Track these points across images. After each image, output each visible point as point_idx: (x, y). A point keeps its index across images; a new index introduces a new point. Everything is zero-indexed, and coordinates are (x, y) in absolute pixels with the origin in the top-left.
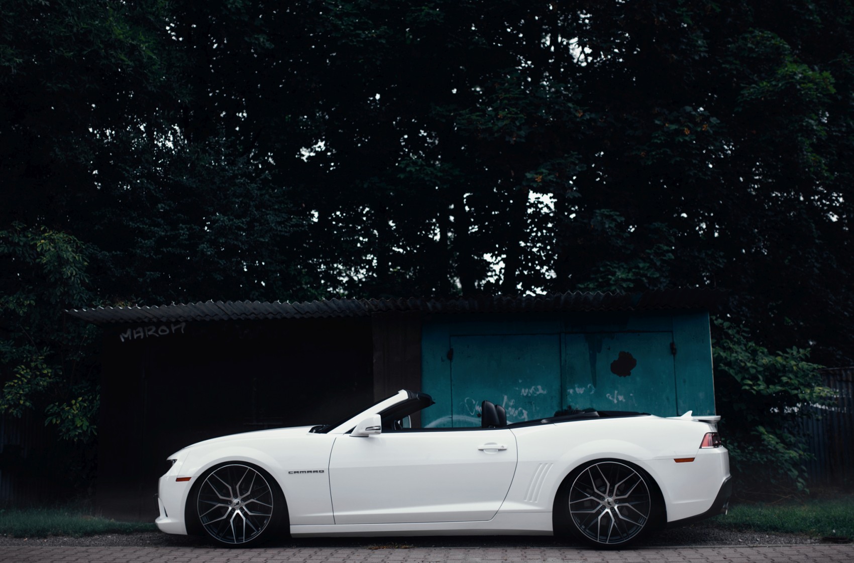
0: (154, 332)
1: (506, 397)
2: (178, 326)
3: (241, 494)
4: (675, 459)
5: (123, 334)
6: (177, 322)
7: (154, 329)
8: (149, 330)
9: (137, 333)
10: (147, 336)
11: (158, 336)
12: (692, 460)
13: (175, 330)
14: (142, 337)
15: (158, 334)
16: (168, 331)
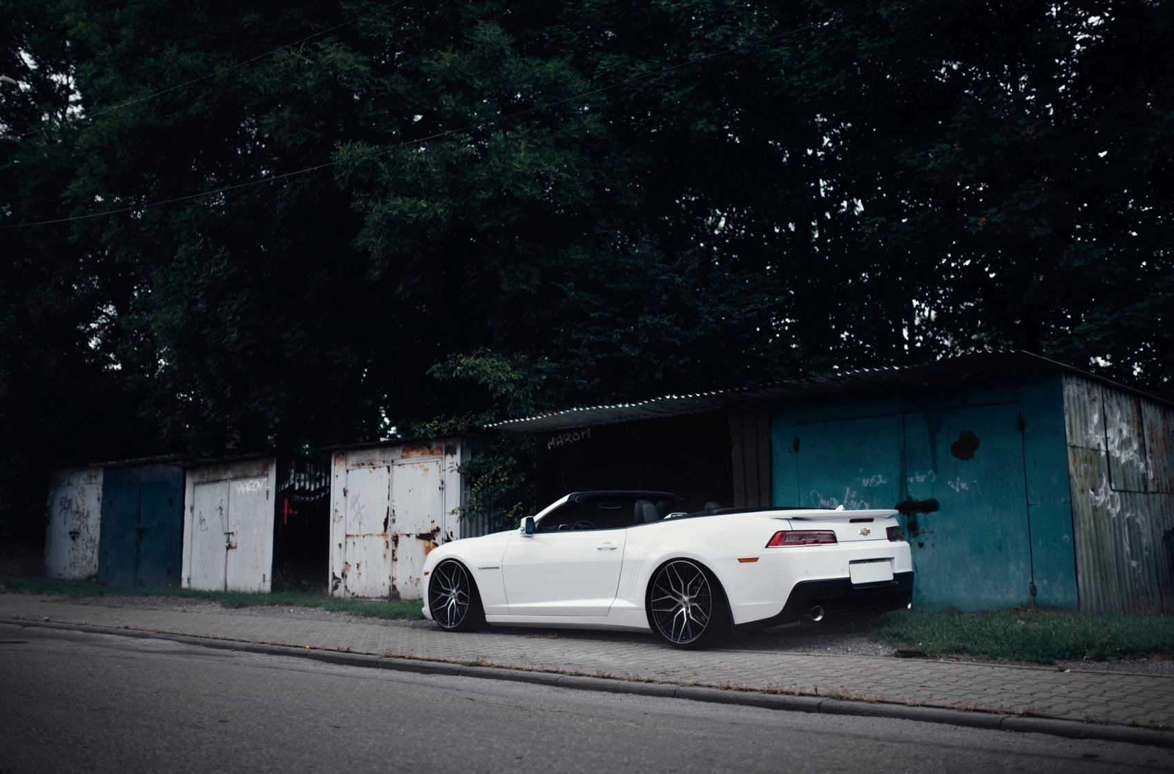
0: (570, 438)
1: (848, 489)
2: (586, 432)
4: (739, 560)
5: (548, 443)
6: (584, 429)
7: (570, 436)
8: (567, 437)
10: (566, 443)
12: (755, 560)
14: (563, 444)
15: (572, 439)
16: (579, 437)
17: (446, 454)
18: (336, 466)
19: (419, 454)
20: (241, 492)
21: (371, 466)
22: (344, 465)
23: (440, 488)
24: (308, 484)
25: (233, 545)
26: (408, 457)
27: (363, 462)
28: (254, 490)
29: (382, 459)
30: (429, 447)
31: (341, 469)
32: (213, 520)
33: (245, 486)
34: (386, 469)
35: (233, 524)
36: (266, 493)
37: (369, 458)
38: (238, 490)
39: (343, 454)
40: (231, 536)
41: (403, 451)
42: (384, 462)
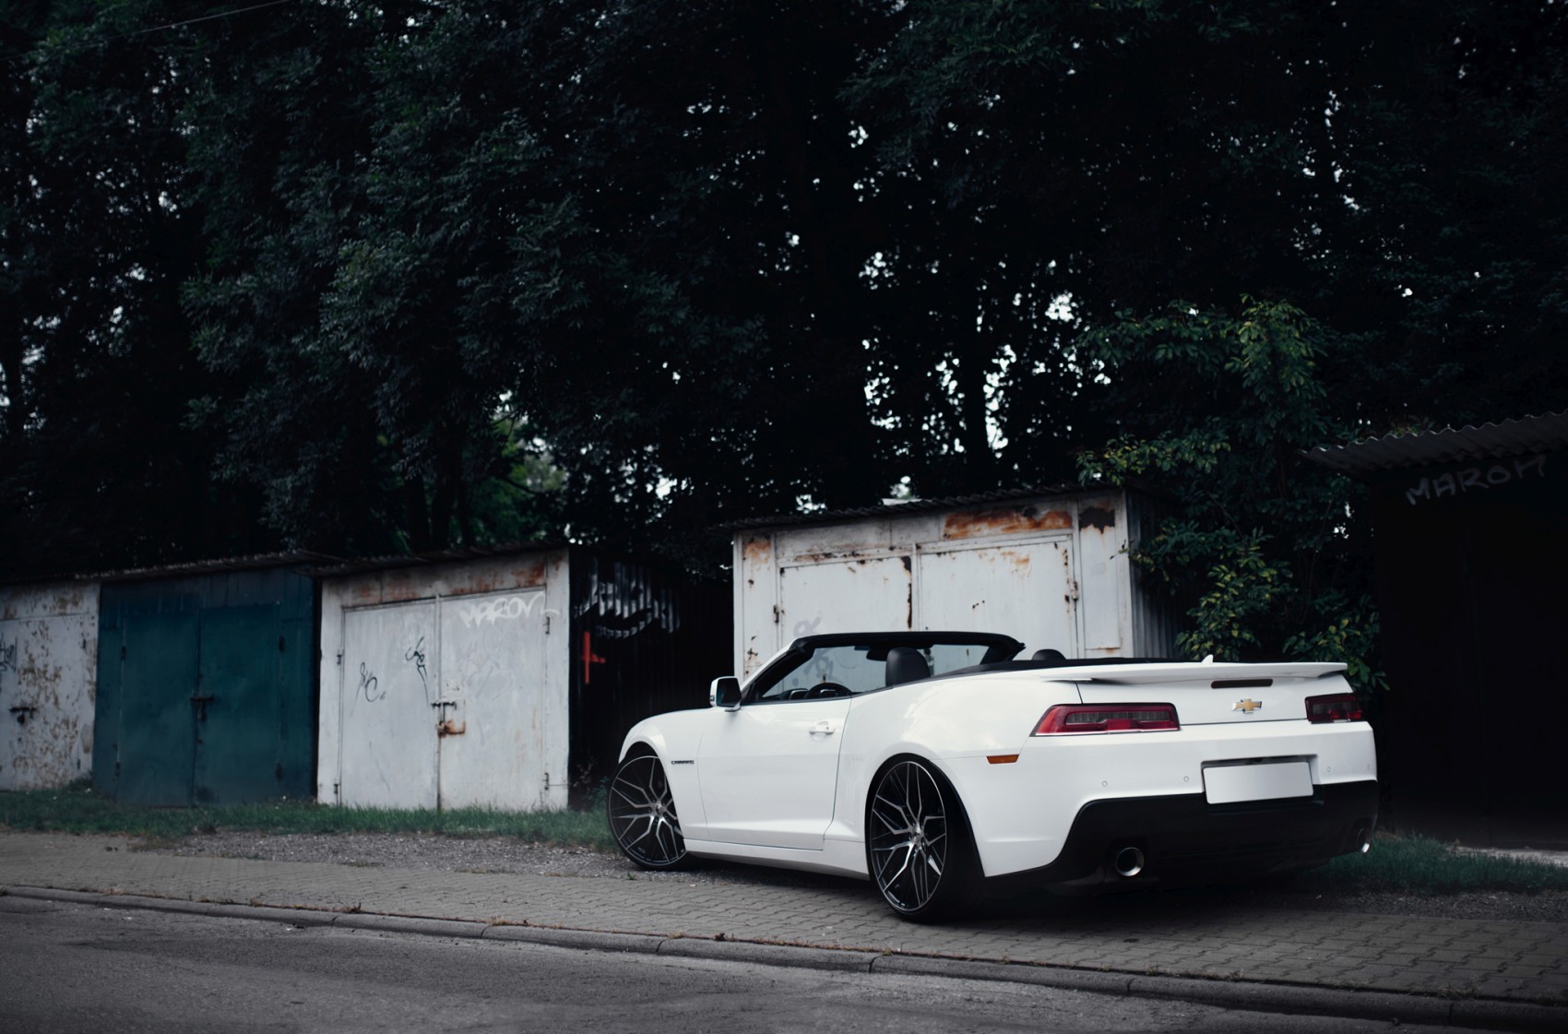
3: (659, 795)
5: (1412, 490)
7: (1477, 474)
8: (1467, 477)
9: (1441, 485)
10: (1464, 489)
11: (1487, 487)
14: (1453, 492)
17: (1082, 525)
18: (749, 561)
19: (998, 529)
20: (473, 621)
21: (852, 558)
22: (772, 559)
23: (1067, 598)
24: (618, 603)
25: (457, 726)
26: (964, 535)
27: (827, 551)
28: (510, 616)
29: (887, 543)
30: (1030, 513)
31: (764, 567)
32: (400, 680)
33: (484, 610)
34: (901, 564)
35: (452, 684)
36: (543, 621)
37: (845, 542)
38: (466, 618)
39: (768, 538)
40: (449, 709)
41: (949, 525)
42: (892, 548)
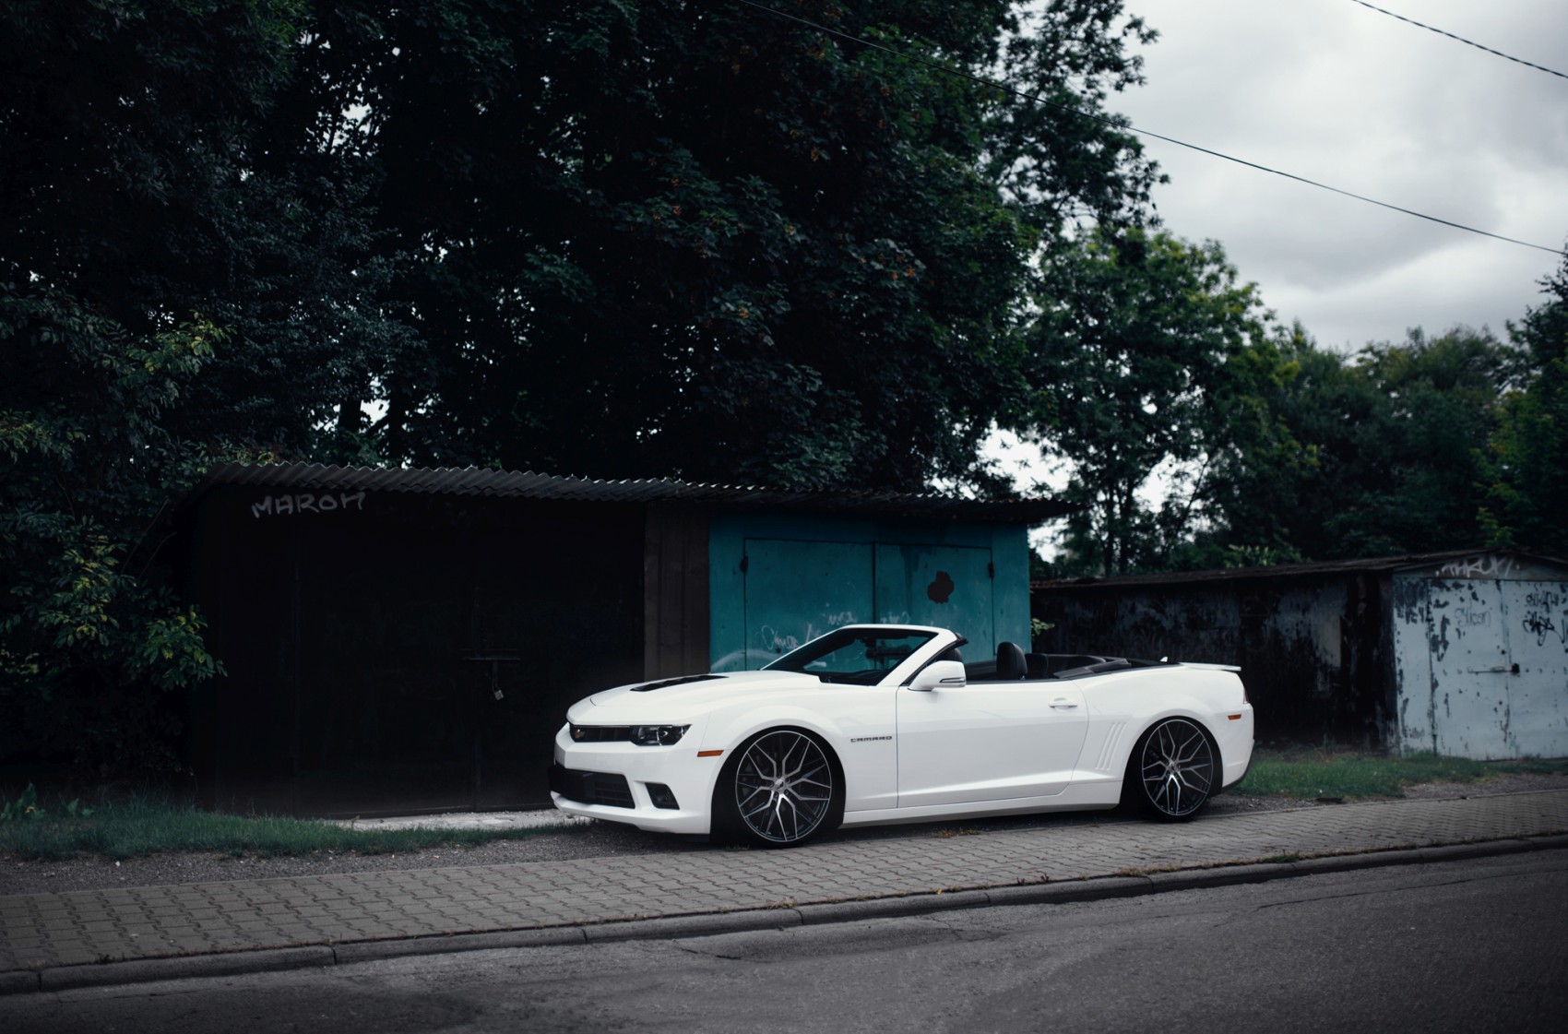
0: (312, 505)
1: (810, 626)
2: (353, 498)
5: (258, 504)
6: (354, 490)
7: (311, 499)
9: (282, 504)
10: (300, 510)
11: (318, 511)
13: (347, 504)
14: (290, 512)
15: (318, 508)
16: (335, 505)
